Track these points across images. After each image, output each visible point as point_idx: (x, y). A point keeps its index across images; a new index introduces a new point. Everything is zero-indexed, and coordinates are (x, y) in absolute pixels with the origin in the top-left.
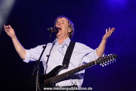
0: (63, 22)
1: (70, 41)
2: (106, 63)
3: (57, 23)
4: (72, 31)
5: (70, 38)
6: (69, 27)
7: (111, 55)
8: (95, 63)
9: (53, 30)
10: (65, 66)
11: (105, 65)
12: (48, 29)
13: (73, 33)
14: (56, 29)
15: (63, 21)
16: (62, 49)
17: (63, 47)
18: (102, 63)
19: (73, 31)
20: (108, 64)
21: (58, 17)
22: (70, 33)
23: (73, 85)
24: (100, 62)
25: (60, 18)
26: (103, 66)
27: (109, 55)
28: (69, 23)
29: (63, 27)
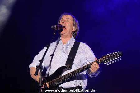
0: (68, 20)
1: (74, 40)
2: (111, 62)
3: (61, 20)
4: (76, 30)
5: (75, 38)
6: (74, 25)
7: (116, 53)
8: (100, 61)
9: (57, 28)
10: (68, 66)
11: (110, 63)
12: (52, 27)
13: (78, 32)
14: (60, 27)
15: (68, 18)
16: (66, 49)
17: (67, 47)
18: (107, 62)
19: (78, 29)
20: (113, 62)
21: (63, 14)
22: (74, 32)
23: (77, 86)
24: (105, 60)
25: (65, 15)
26: (108, 64)
27: (113, 53)
28: (74, 21)
29: (68, 25)
